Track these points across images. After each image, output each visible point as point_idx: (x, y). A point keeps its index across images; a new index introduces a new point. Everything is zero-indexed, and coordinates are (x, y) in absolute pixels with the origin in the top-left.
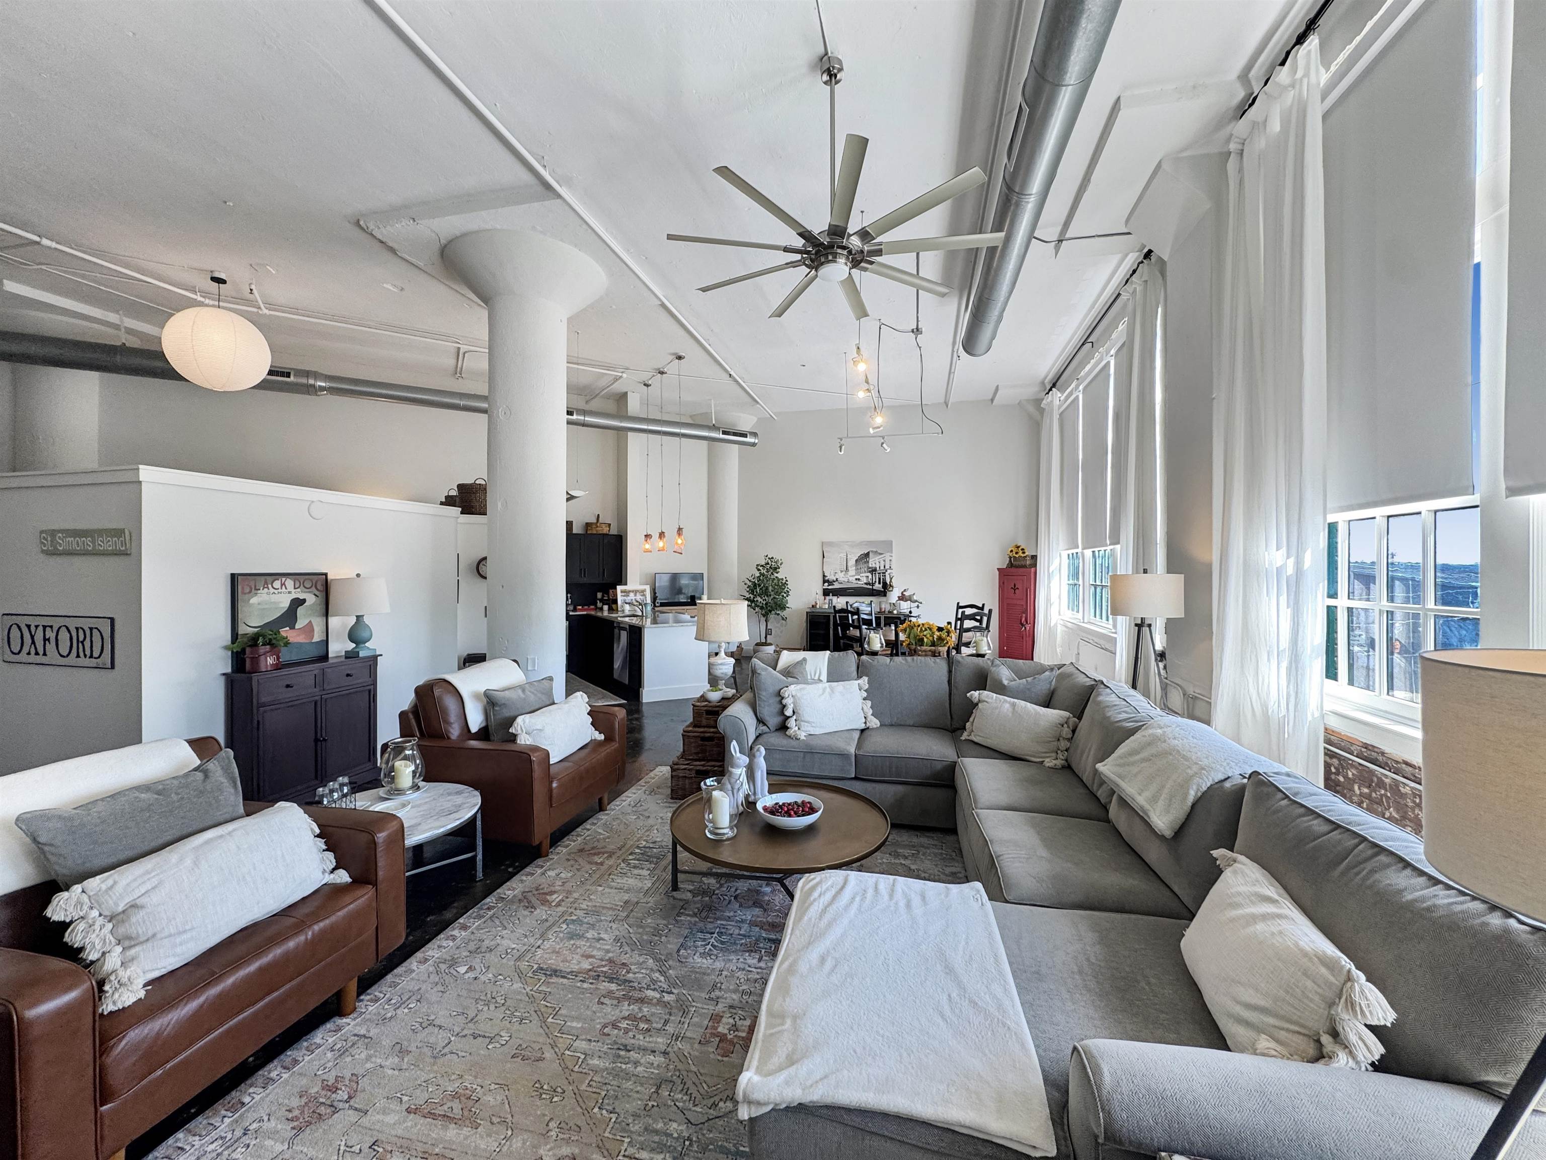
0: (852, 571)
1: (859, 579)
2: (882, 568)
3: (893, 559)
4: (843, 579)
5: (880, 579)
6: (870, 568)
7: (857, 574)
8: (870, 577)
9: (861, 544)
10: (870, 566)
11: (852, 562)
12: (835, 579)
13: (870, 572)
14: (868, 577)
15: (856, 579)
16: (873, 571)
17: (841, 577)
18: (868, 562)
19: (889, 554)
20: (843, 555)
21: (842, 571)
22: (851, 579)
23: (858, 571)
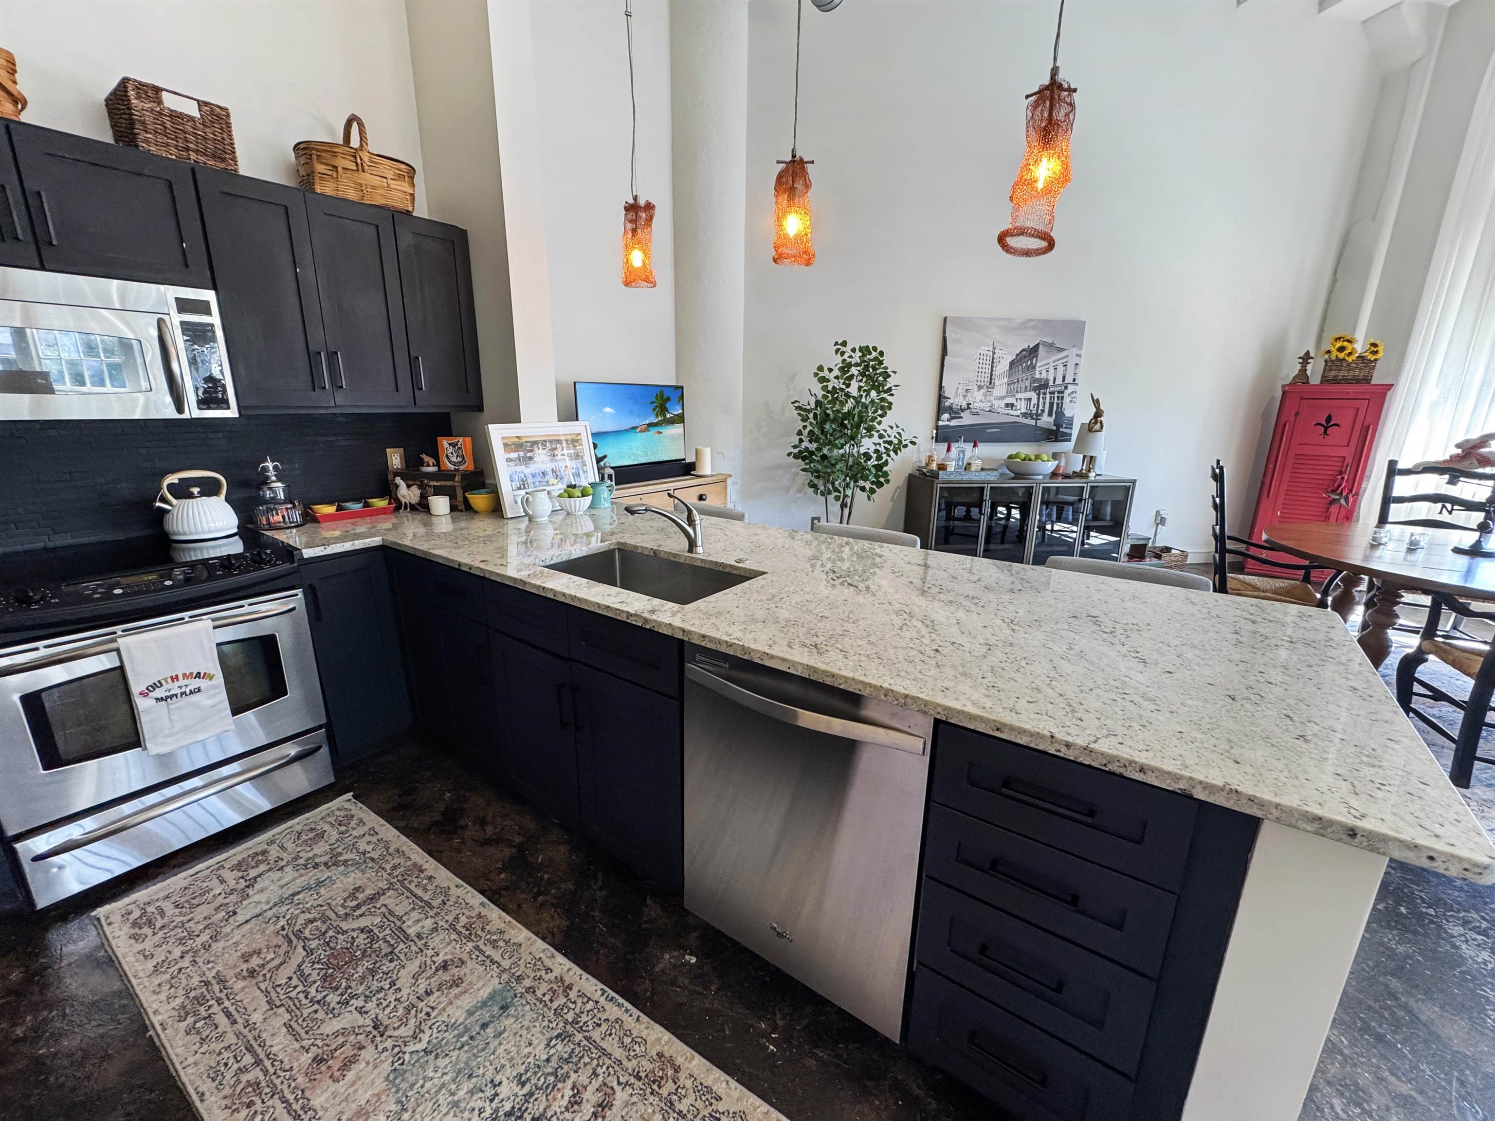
0: (1001, 387)
1: (1012, 405)
2: (1059, 381)
3: (1082, 362)
4: (982, 405)
5: (1051, 404)
6: (1035, 380)
7: (1010, 393)
8: (1034, 401)
9: (1026, 325)
10: (1037, 376)
11: (1002, 367)
12: (964, 405)
13: (1034, 389)
14: (1030, 399)
15: (1007, 405)
16: (1041, 386)
17: (977, 398)
18: (1034, 367)
19: (1075, 351)
20: (986, 350)
21: (980, 387)
22: (996, 403)
23: (1012, 387)
